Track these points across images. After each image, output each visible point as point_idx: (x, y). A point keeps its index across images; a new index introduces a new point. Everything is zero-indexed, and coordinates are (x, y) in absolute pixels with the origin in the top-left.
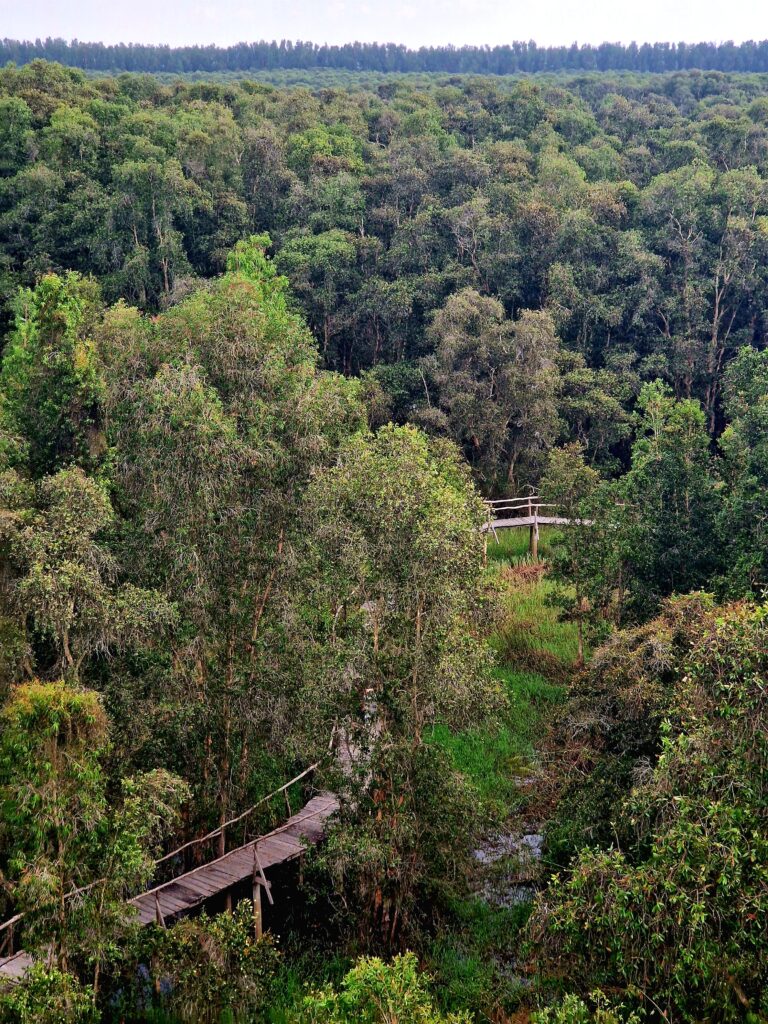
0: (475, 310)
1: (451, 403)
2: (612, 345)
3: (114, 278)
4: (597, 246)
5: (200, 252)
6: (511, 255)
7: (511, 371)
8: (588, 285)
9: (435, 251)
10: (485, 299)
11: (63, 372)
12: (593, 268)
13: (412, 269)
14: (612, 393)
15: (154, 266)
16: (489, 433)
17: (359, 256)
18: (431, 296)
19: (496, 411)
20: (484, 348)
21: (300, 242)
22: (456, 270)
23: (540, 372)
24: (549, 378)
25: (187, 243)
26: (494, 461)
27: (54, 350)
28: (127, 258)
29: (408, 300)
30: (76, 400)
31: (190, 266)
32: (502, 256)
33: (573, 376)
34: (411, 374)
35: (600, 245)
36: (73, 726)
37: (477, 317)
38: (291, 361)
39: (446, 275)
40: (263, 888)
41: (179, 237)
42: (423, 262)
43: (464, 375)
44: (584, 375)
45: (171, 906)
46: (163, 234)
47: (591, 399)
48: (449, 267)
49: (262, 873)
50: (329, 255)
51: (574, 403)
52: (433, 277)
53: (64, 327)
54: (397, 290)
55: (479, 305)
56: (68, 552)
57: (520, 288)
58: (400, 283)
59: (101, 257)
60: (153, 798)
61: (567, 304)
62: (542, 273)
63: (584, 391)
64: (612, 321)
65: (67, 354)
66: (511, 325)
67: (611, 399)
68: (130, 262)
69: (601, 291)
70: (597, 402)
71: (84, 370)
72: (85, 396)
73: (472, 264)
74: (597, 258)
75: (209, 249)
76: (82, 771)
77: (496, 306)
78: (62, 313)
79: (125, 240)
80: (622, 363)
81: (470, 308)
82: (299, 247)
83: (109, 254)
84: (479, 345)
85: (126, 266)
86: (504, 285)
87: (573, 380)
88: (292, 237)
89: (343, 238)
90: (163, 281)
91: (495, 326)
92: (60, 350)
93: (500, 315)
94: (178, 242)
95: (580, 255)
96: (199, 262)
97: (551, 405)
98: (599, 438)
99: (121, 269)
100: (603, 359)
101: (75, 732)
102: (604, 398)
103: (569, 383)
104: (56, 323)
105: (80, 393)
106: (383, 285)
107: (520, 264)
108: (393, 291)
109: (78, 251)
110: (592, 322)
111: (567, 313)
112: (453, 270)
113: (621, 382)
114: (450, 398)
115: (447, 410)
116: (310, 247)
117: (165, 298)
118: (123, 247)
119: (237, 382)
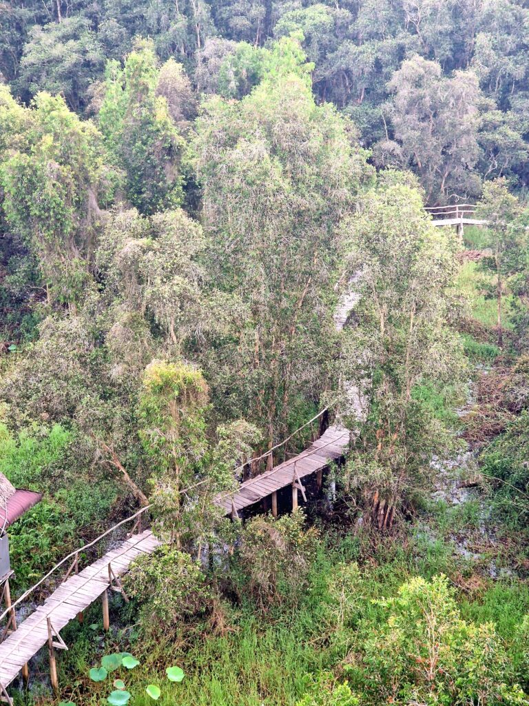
0: (422, 71)
1: (404, 137)
2: (515, 92)
3: (162, 38)
4: (509, 20)
5: (222, 19)
6: (446, 27)
7: (445, 115)
8: (501, 49)
9: (390, 23)
10: (428, 62)
11: (148, 122)
12: (506, 36)
13: (374, 36)
14: (515, 128)
15: (190, 30)
16: (430, 158)
17: (335, 24)
18: (388, 57)
19: (435, 144)
20: (428, 98)
21: (294, 13)
22: (405, 37)
23: (467, 115)
24: (473, 121)
25: (213, 13)
26: (431, 177)
27: (141, 106)
28: (172, 23)
29: (372, 60)
30: (158, 143)
31: (215, 30)
32: (439, 28)
33: (488, 116)
34: (372, 113)
35: (511, 20)
36: (188, 393)
37: (423, 76)
38: (327, 137)
39: (399, 41)
40: (299, 491)
41: (209, 8)
42: (381, 31)
43: (413, 117)
44: (496, 116)
45: (241, 503)
46: (197, 6)
47: (500, 133)
48: (401, 35)
49: (299, 481)
50: (315, 25)
51: (489, 136)
52: (390, 42)
53: (147, 89)
54: (364, 52)
55: (424, 68)
56: (177, 269)
57: (451, 50)
58: (366, 47)
59: (152, 22)
60: (238, 440)
61: (486, 63)
62: (467, 40)
63: (495, 128)
64: (517, 76)
65: (150, 110)
66: (446, 81)
67: (515, 133)
68: (174, 27)
69: (510, 54)
70: (505, 135)
71: (163, 121)
72: (164, 140)
73: (416, 33)
74: (508, 29)
75: (229, 18)
76: (193, 422)
77: (436, 66)
78: (145, 80)
79: (170, 10)
80: (523, 107)
81: (418, 69)
82: (293, 18)
83: (159, 20)
84: (424, 97)
85: (171, 30)
86: (439, 47)
87: (488, 119)
88: (287, 9)
89: (325, 11)
90: (197, 40)
91: (436, 82)
92: (145, 107)
93: (439, 74)
94: (207, 12)
95: (496, 26)
96: (221, 26)
97: (473, 139)
98: (505, 160)
99: (167, 30)
100: (509, 103)
101: (188, 397)
102: (510, 132)
103: (485, 121)
104: (141, 88)
105: (160, 138)
106: (353, 48)
107: (452, 32)
108: (361, 53)
109: (137, 17)
110: (503, 77)
111: (486, 70)
112: (404, 38)
113: (522, 120)
114: (403, 134)
115: (400, 142)
116: (301, 17)
117: (199, 54)
118: (169, 15)
119: (290, 151)
